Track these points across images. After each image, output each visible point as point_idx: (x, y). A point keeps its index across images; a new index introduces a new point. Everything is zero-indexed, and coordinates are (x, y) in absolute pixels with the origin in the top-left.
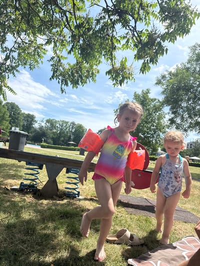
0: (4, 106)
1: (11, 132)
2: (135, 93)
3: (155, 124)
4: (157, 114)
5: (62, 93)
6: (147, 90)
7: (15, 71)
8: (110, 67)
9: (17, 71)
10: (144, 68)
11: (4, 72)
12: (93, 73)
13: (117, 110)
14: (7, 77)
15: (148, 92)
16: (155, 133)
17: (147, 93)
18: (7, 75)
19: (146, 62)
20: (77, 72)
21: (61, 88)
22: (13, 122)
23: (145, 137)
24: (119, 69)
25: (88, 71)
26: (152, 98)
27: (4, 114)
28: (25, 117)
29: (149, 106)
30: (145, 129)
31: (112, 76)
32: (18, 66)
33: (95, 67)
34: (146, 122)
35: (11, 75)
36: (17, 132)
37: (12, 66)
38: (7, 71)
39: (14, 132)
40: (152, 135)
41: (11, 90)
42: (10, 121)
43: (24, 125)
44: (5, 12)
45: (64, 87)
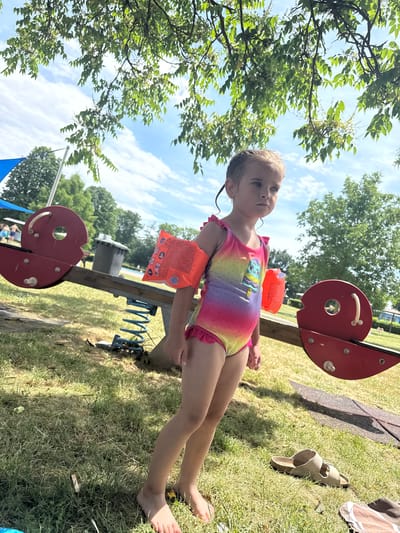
0: (85, 192)
1: (98, 242)
2: (348, 179)
3: (385, 251)
4: (393, 228)
5: (196, 172)
6: (376, 174)
7: (115, 126)
8: (304, 122)
9: (119, 125)
10: (377, 127)
11: (96, 127)
12: (261, 135)
13: (304, 214)
14: (101, 138)
15: (376, 179)
16: (383, 270)
17: (374, 182)
18: (101, 133)
19: (383, 112)
20: (230, 132)
21: (195, 163)
22: (101, 225)
23: (361, 276)
24: (324, 125)
25: (252, 130)
26: (383, 193)
27: (85, 208)
28: (121, 217)
29: (376, 209)
30: (363, 259)
31: (307, 139)
32: (120, 117)
33: (268, 122)
34: (366, 245)
35: (109, 135)
36: (109, 244)
37: (110, 118)
38: (102, 126)
39: (103, 243)
40: (376, 272)
41: (108, 162)
42: (96, 222)
43: (119, 231)
44: (104, 10)
45: (201, 161)
